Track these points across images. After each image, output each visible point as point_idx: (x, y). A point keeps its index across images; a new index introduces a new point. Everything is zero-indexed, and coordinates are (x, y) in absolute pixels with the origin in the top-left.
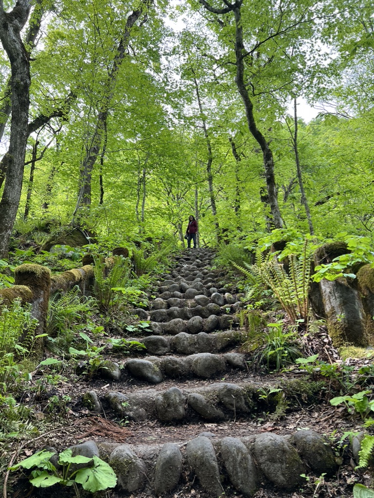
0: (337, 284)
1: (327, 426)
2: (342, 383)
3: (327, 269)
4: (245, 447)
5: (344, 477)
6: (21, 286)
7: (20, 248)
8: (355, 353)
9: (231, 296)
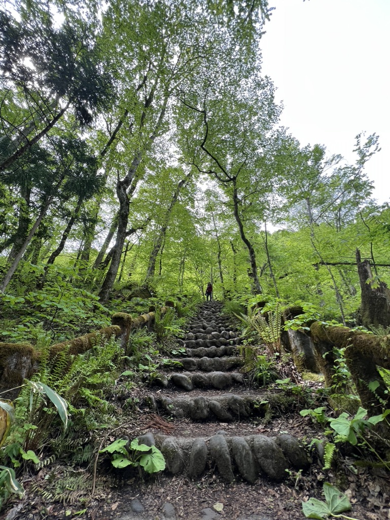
0: (298, 332)
1: (299, 431)
2: (306, 399)
3: (292, 323)
4: (247, 445)
5: (315, 473)
6: (115, 326)
7: (115, 298)
8: (312, 378)
9: (233, 333)
